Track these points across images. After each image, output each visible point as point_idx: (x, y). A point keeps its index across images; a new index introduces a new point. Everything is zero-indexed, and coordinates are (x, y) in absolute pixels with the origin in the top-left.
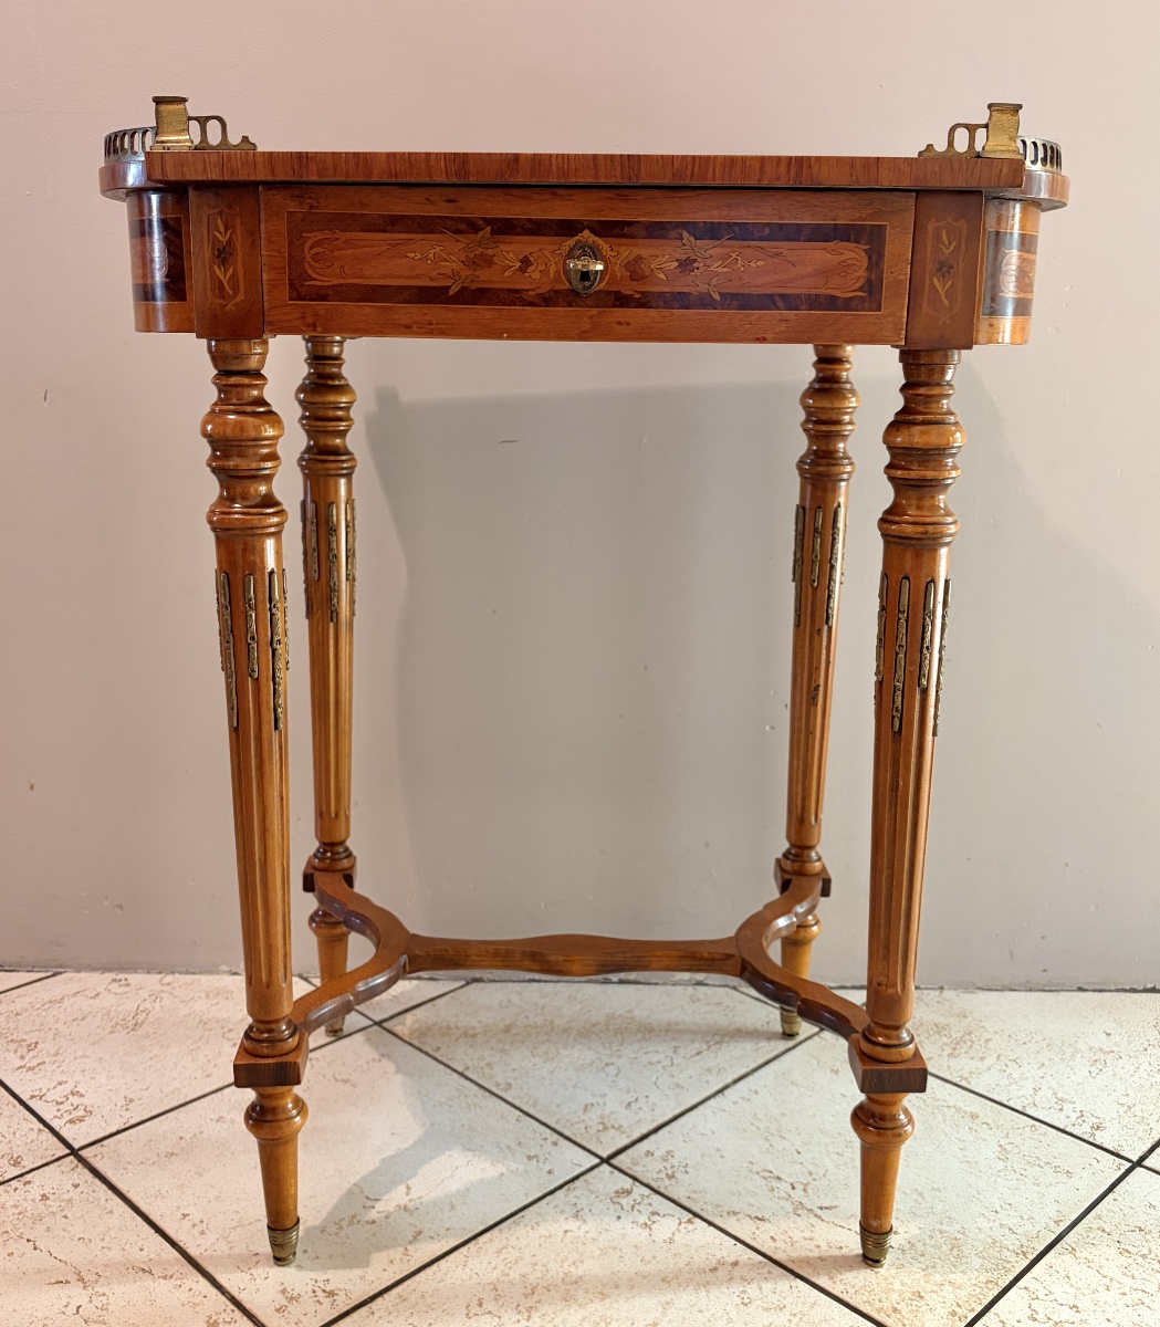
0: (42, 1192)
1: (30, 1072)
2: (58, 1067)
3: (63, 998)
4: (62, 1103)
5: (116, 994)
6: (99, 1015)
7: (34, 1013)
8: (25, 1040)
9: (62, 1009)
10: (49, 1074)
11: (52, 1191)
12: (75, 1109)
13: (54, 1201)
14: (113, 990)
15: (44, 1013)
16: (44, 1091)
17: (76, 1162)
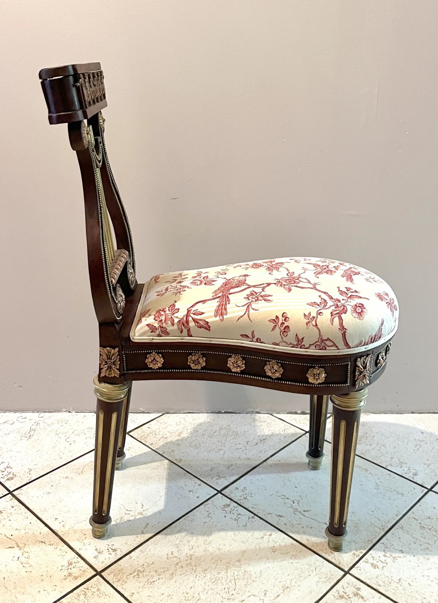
4: (4, 471)
5: (21, 422)
6: (15, 432)
11: (3, 509)
12: (9, 474)
13: (5, 514)
17: (12, 497)
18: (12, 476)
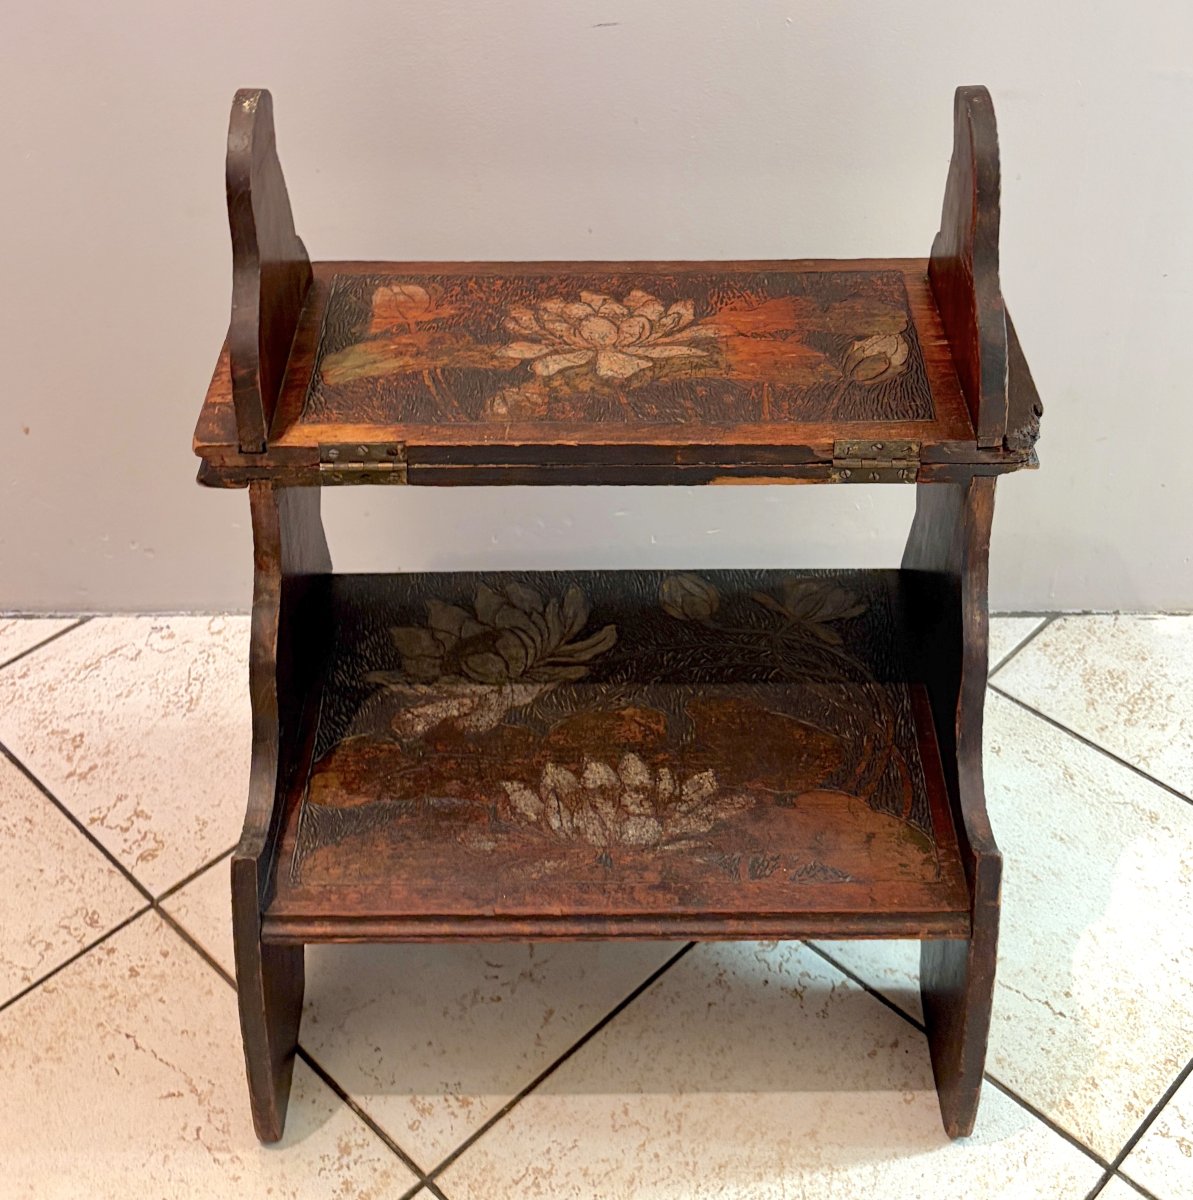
0: (129, 965)
1: (82, 782)
2: (113, 773)
3: (98, 661)
4: (127, 830)
5: (160, 652)
6: (146, 686)
7: (70, 686)
8: (66, 732)
9: (100, 678)
10: (104, 784)
11: (140, 964)
12: (144, 838)
13: (145, 977)
14: (155, 646)
15: (81, 686)
16: (105, 811)
17: (158, 918)
18: (152, 845)
